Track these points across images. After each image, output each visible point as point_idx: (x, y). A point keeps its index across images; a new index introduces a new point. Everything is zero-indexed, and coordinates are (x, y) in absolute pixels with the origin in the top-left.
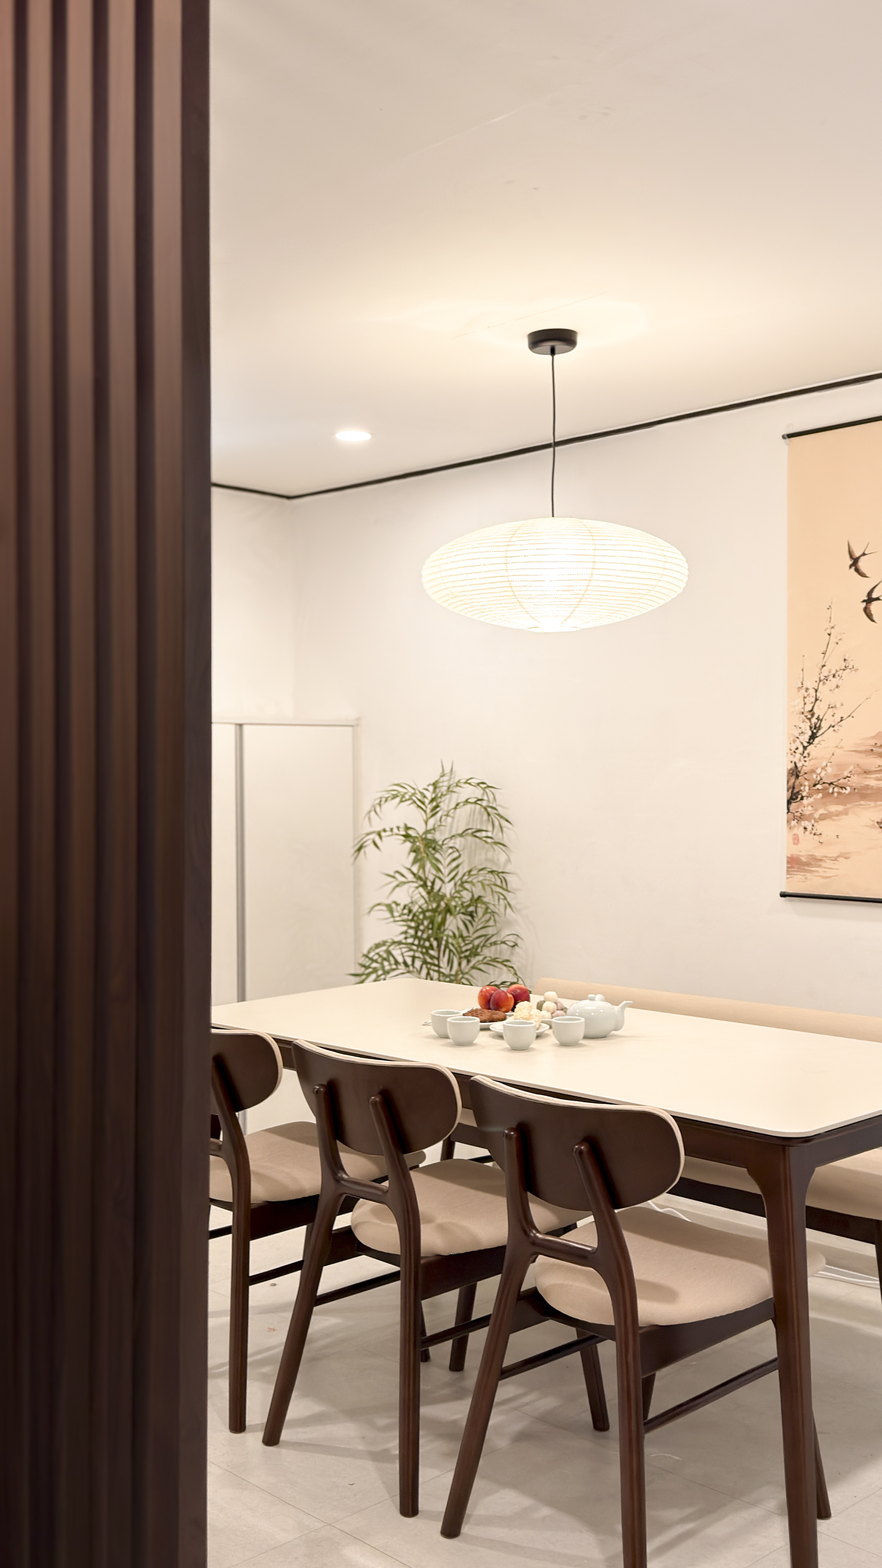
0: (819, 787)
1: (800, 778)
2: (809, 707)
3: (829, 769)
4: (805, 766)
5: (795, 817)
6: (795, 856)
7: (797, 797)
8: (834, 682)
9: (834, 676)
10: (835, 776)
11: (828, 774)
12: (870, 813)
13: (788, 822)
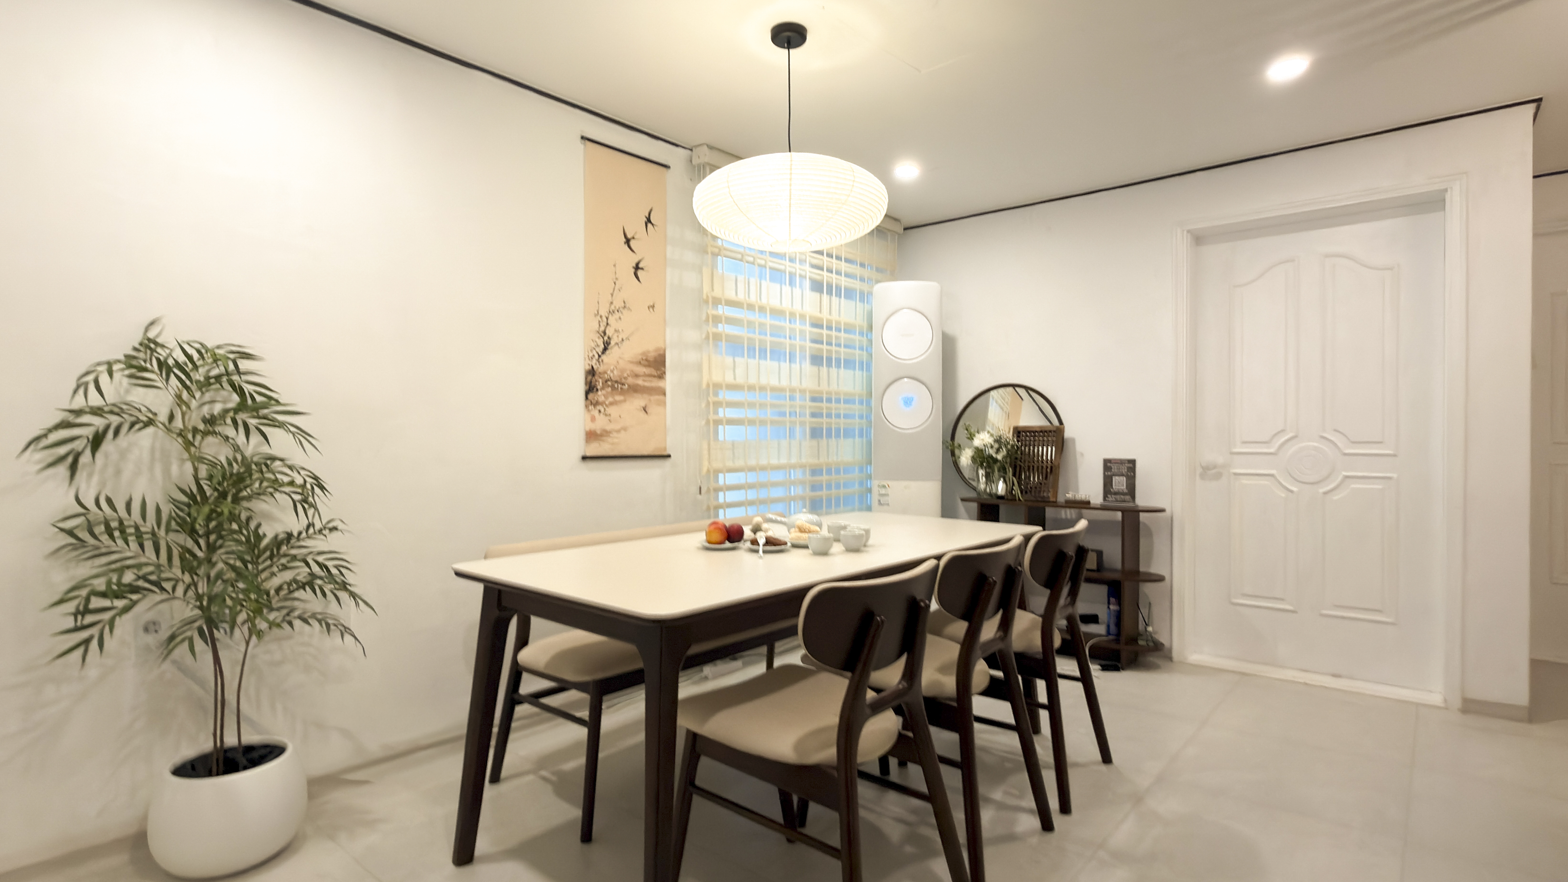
0: (609, 383)
2: (602, 329)
3: (615, 372)
4: (599, 368)
5: (591, 403)
6: (591, 431)
7: (593, 389)
8: (617, 315)
9: (618, 311)
10: (619, 376)
11: (615, 375)
12: (639, 401)
13: (586, 406)
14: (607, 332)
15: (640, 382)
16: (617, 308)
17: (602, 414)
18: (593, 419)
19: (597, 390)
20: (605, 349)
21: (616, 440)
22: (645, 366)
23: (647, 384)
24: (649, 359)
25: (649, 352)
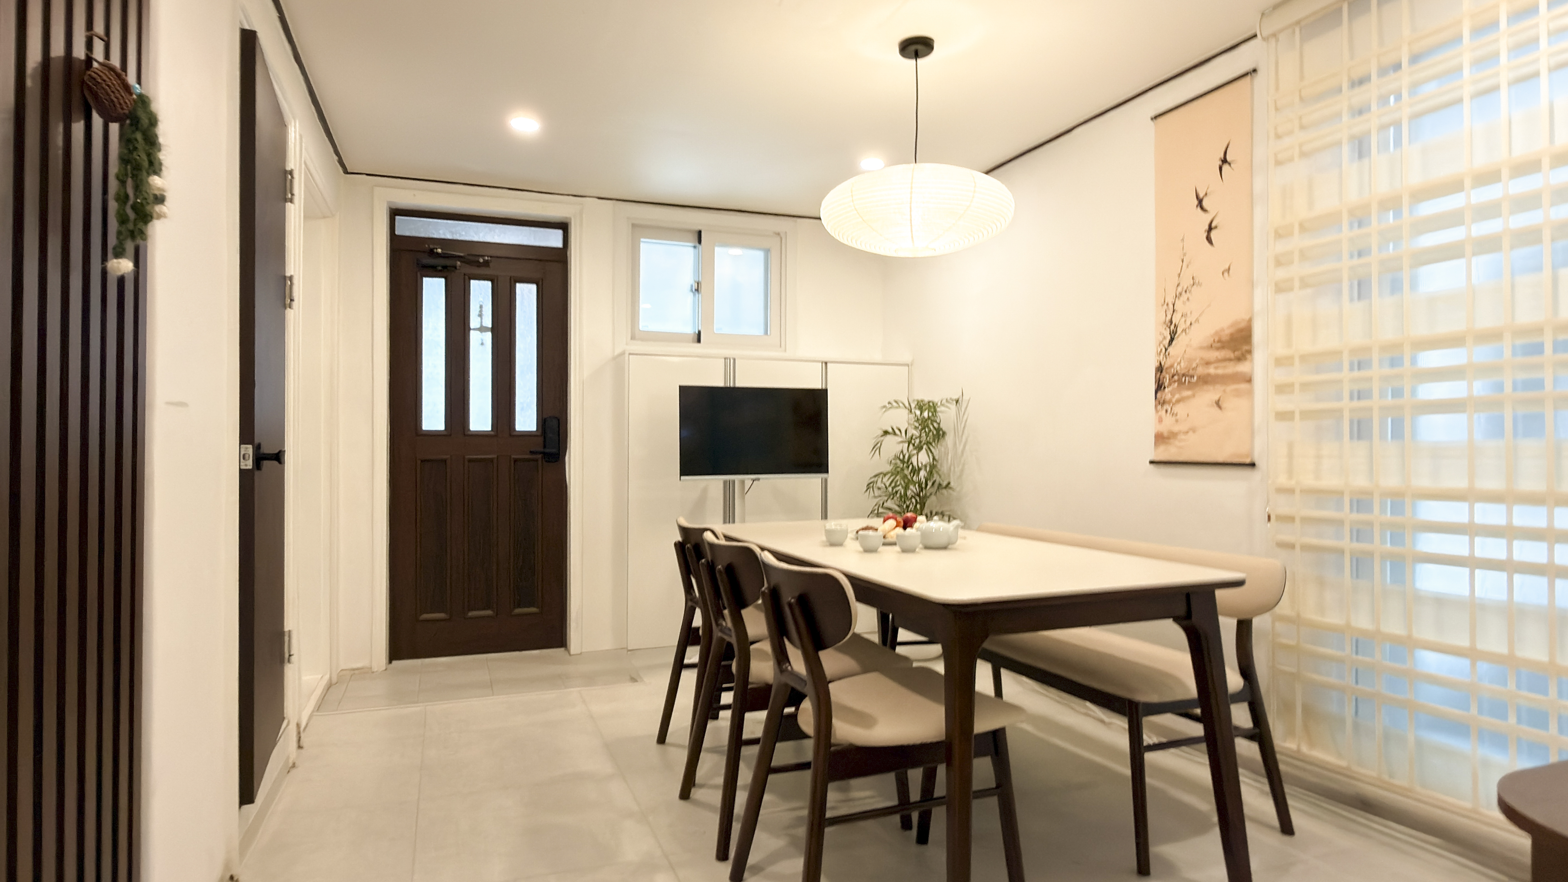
0: (1176, 378)
1: (1163, 372)
2: (1169, 318)
3: (1182, 364)
4: (1167, 363)
5: (1160, 402)
6: (1159, 433)
7: (1161, 388)
8: (1185, 296)
9: (1186, 291)
10: (1186, 368)
11: (1182, 367)
12: (1210, 395)
13: (1156, 406)
16: (1185, 288)
17: (1168, 414)
18: (1160, 420)
19: (1165, 388)
20: (1172, 340)
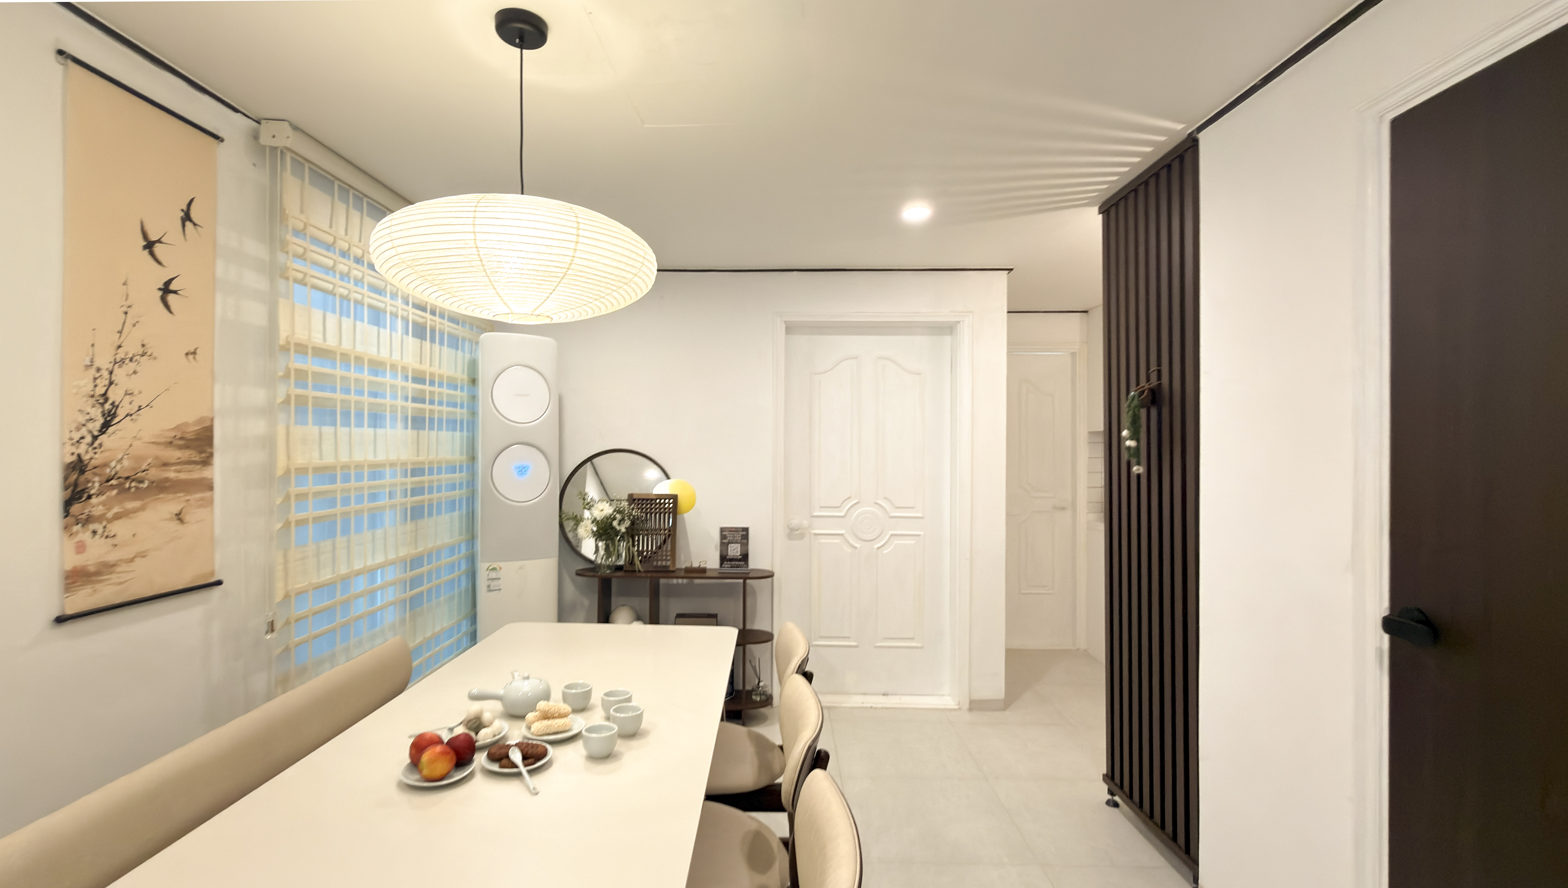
0: (113, 482)
1: (86, 473)
3: (126, 463)
4: (95, 459)
5: (79, 521)
6: (77, 569)
8: (132, 366)
9: (131, 360)
10: (133, 469)
11: (125, 466)
12: (168, 506)
13: (66, 528)
14: (110, 394)
15: (172, 475)
16: (131, 356)
17: (97, 537)
18: (81, 548)
19: (89, 497)
20: (106, 426)
21: (124, 577)
22: (180, 448)
23: (183, 476)
24: (186, 436)
25: (186, 424)
